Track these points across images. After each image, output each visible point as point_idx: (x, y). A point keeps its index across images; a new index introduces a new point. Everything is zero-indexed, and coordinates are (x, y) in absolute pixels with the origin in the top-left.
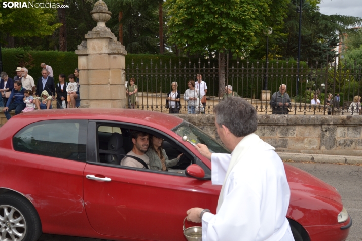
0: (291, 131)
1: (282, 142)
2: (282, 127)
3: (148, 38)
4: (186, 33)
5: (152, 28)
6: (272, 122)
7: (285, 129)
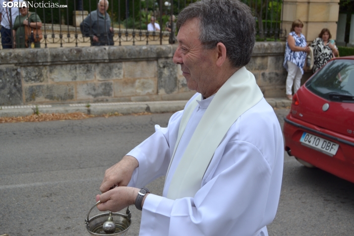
0: (115, 71)
1: (103, 87)
2: (101, 65)
6: (86, 58)
7: (107, 68)
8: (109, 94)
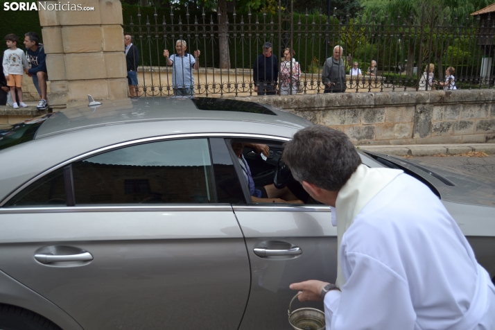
0: (378, 116)
1: (367, 131)
2: (367, 110)
6: (355, 104)
7: (371, 113)
8: (370, 137)
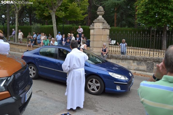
3: (130, 19)
4: (144, 18)
5: (133, 14)
